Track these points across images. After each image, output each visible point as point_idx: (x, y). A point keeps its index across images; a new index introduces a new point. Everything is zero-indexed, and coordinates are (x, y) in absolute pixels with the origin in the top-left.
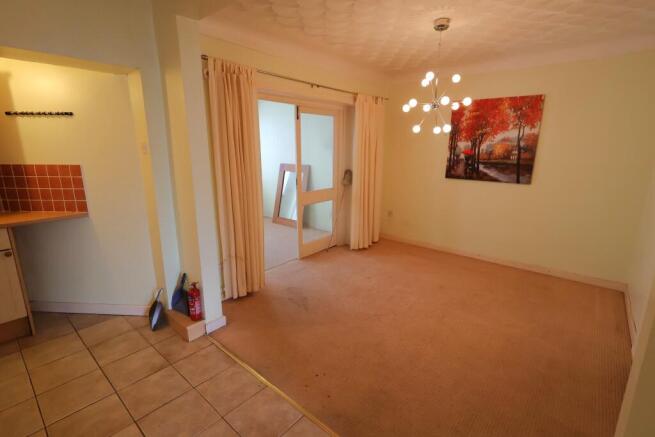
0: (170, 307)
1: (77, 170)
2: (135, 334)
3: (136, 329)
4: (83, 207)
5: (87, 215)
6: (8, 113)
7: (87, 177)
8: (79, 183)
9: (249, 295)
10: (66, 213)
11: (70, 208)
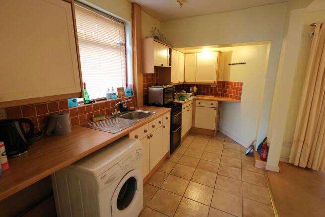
0: (256, 150)
1: (241, 84)
2: (239, 153)
3: (241, 151)
4: (240, 99)
5: (240, 102)
6: (229, 64)
7: (244, 87)
8: (241, 89)
9: (307, 169)
10: (235, 100)
11: (236, 99)
